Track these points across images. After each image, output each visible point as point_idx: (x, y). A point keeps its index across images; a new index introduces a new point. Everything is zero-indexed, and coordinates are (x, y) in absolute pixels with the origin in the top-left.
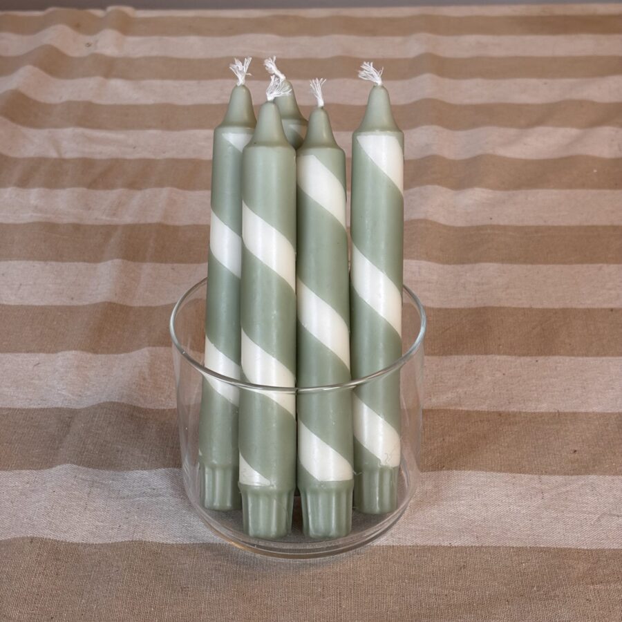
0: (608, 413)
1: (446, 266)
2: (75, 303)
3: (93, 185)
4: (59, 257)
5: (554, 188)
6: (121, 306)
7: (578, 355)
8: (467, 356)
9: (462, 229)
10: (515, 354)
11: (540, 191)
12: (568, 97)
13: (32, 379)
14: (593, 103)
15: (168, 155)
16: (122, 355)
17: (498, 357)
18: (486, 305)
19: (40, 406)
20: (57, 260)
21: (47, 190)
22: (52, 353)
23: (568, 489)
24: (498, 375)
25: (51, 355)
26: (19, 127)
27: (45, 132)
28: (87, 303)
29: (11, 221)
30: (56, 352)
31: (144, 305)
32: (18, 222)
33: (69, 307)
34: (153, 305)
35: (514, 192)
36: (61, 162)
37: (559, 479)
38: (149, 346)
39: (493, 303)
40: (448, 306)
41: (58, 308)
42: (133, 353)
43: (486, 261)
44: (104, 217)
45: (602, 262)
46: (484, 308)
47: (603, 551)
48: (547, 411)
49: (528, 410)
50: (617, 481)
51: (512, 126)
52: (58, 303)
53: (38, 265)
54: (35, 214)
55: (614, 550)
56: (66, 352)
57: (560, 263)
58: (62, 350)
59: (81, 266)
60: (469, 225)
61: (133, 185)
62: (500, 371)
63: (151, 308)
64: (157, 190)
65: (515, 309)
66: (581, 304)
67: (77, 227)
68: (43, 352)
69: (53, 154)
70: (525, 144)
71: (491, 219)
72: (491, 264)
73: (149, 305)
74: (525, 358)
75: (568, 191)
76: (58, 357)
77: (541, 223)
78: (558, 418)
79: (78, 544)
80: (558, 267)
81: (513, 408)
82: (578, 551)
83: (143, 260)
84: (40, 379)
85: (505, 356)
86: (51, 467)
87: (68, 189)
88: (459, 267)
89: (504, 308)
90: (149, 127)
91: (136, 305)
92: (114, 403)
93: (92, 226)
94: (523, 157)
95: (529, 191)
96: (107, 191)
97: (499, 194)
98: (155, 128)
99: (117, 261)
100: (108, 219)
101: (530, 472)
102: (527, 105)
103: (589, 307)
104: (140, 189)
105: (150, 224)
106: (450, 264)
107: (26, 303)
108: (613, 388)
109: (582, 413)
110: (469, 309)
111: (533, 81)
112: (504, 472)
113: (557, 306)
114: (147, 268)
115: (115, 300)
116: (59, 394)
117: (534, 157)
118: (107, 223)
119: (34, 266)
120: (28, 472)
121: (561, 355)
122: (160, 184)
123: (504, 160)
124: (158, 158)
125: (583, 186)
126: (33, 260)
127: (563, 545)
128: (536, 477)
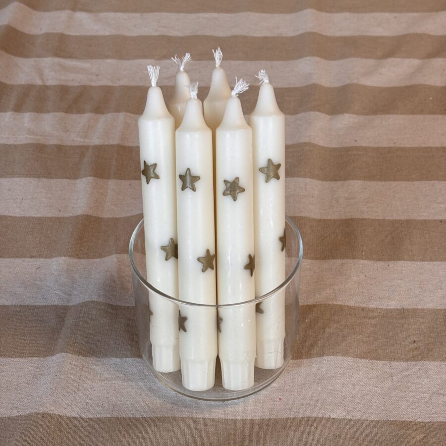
0: (438, 309)
1: (324, 183)
2: (62, 215)
3: (68, 110)
4: (49, 175)
5: (401, 114)
6: (95, 217)
7: (417, 260)
8: (339, 260)
9: (335, 149)
10: (373, 259)
11: (391, 116)
12: (412, 31)
13: (35, 280)
14: (430, 36)
15: (122, 83)
16: (98, 260)
17: (361, 261)
18: (353, 217)
19: (43, 304)
20: (46, 177)
21: (36, 114)
22: (49, 258)
23: (409, 373)
24: (362, 276)
25: (48, 259)
26: (12, 57)
27: (31, 61)
28: (71, 215)
29: (11, 142)
30: (51, 257)
31: (111, 217)
32: (16, 143)
33: (58, 218)
34: (117, 217)
35: (373, 116)
36: (44, 88)
37: (403, 364)
38: (116, 253)
39: (357, 216)
40: (326, 218)
41: (50, 219)
42: (105, 259)
43: (353, 179)
44: (79, 139)
45: (435, 180)
46: (352, 219)
47: (433, 423)
48: (396, 308)
49: (382, 307)
50: (443, 366)
51: (370, 57)
52: (49, 215)
53: (33, 181)
54: (28, 136)
55: (440, 422)
56: (58, 258)
57: (404, 180)
58: (55, 257)
59: (65, 182)
60: (340, 146)
61: (99, 110)
62: (363, 273)
63: (116, 219)
64: (115, 114)
65: (373, 220)
66: (420, 216)
67: (60, 148)
68: (42, 258)
69: (39, 82)
70: (381, 74)
71: (356, 141)
72: (356, 181)
73: (115, 216)
74: (380, 262)
75: (411, 117)
76: (53, 262)
77: (392, 145)
78: (403, 314)
79: (75, 418)
80: (404, 184)
81: (372, 305)
82: (416, 424)
83: (109, 178)
84: (41, 281)
85: (366, 261)
86: (52, 355)
87: (51, 114)
88: (333, 184)
89: (365, 219)
90: (107, 57)
91: (105, 217)
92: (94, 302)
93: (71, 147)
94: (379, 85)
95: (383, 116)
96: (79, 115)
97: (362, 118)
98: (112, 58)
99: (90, 179)
100: (82, 140)
101: (384, 359)
102: (382, 37)
103: (425, 219)
104: (103, 113)
105: (112, 145)
106: (327, 181)
107: (27, 215)
108: (441, 289)
109: (419, 309)
110: (341, 220)
111: (387, 15)
112: (366, 358)
113: (403, 218)
114: (112, 184)
115: (90, 213)
116: (55, 294)
117: (387, 86)
118: (81, 144)
119: (31, 183)
120: (37, 359)
121: (405, 260)
122: (118, 110)
123: (365, 87)
124: (114, 85)
125: (422, 112)
126: (30, 177)
127: (406, 418)
128: (388, 363)
